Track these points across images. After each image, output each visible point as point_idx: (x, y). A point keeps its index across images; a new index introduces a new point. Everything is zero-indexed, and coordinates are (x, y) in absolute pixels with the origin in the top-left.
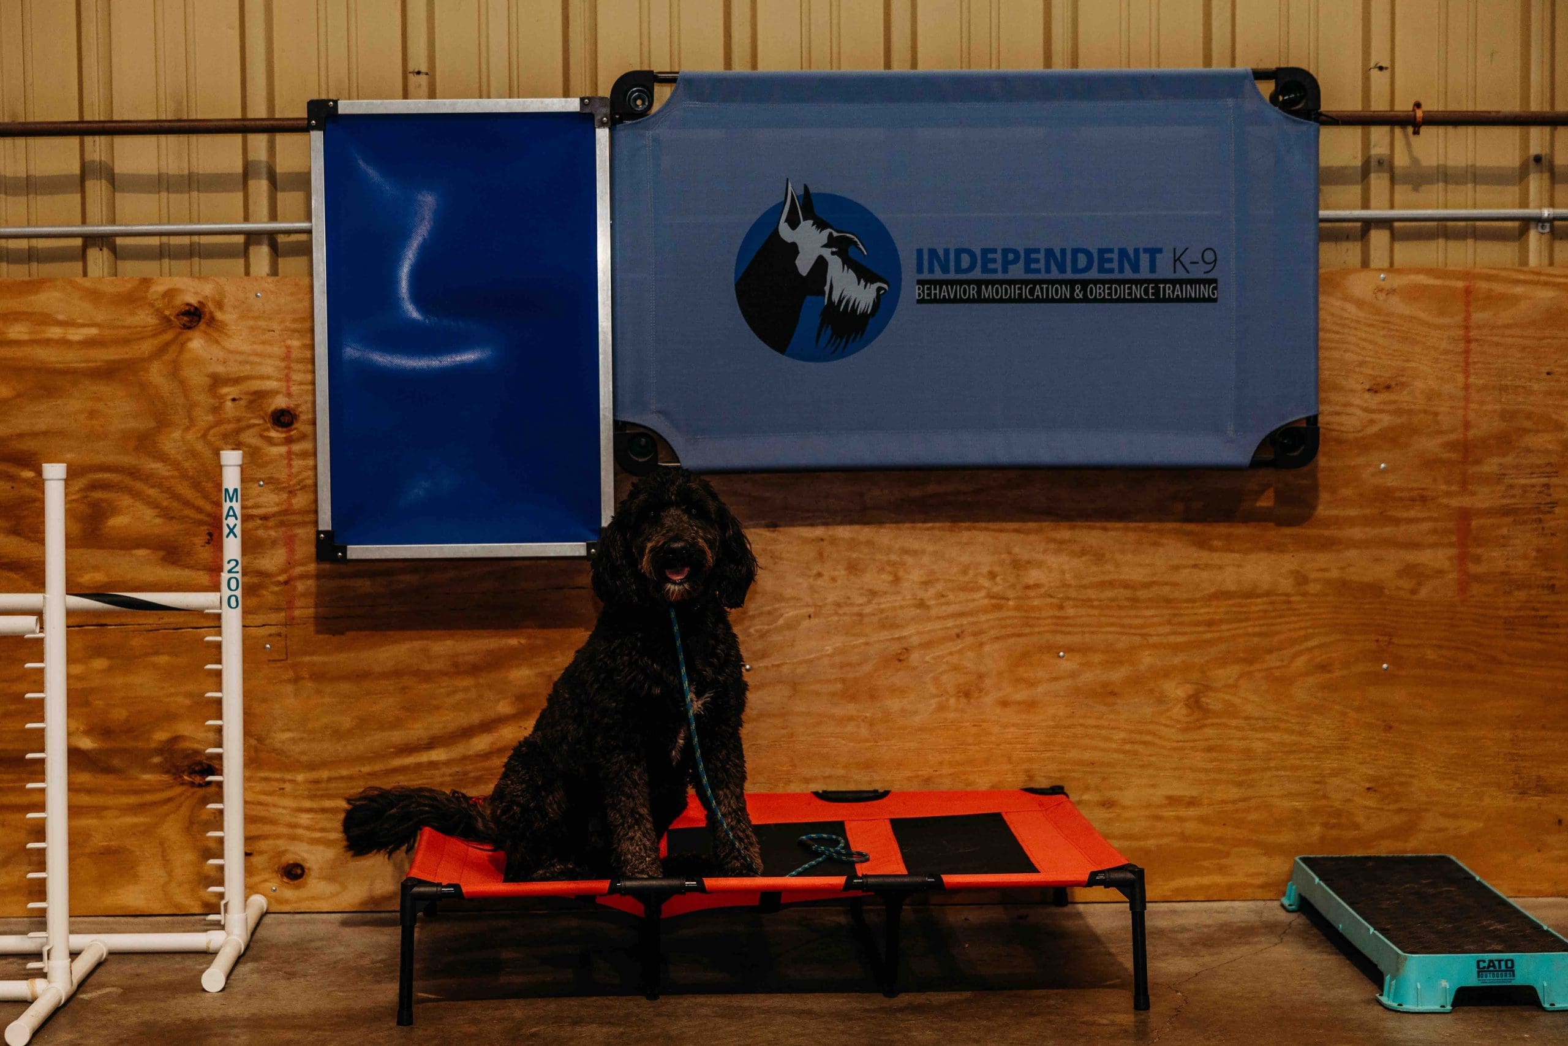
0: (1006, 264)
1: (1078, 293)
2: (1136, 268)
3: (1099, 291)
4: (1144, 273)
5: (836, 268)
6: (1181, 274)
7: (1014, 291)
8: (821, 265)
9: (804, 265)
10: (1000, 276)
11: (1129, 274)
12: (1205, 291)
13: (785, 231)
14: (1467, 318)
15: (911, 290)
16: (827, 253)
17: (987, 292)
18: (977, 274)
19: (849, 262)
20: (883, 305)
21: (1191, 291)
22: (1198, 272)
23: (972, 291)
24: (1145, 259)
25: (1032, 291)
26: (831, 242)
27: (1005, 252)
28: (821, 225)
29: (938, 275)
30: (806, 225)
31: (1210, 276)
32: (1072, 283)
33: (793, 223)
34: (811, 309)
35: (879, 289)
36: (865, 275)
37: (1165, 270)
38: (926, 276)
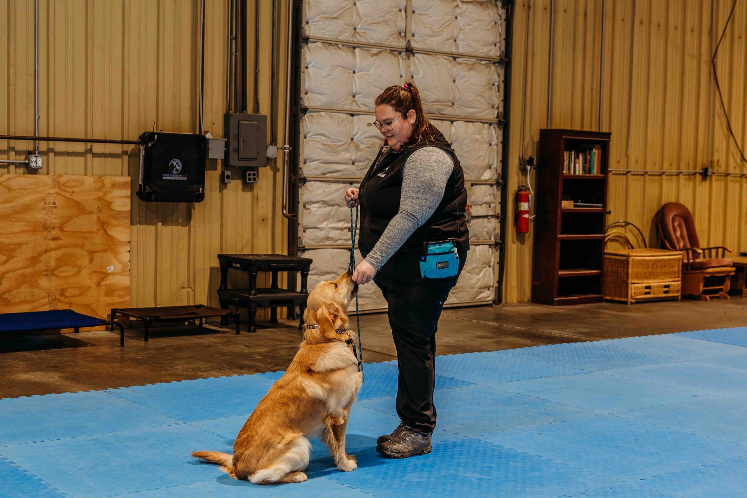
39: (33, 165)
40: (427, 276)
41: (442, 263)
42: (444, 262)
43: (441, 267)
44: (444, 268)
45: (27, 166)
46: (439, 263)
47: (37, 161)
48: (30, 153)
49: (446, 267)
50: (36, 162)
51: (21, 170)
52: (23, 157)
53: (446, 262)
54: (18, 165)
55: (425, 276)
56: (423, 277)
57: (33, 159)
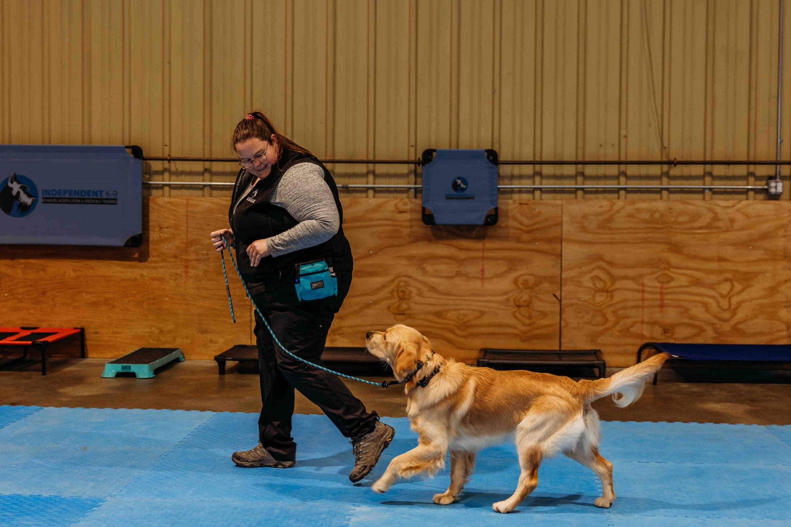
0: (64, 194)
1: (82, 202)
2: (97, 195)
3: (88, 201)
4: (99, 197)
5: (22, 193)
6: (108, 197)
7: (66, 201)
8: (18, 193)
9: (14, 193)
10: (63, 197)
11: (95, 197)
12: (114, 202)
13: (10, 185)
14: (187, 210)
15: (41, 200)
16: (20, 190)
17: (60, 201)
18: (57, 196)
19: (26, 193)
20: (34, 203)
21: (111, 202)
22: (112, 197)
23: (56, 200)
24: (99, 193)
25: (71, 201)
26: (21, 187)
27: (64, 191)
28: (18, 183)
29: (48, 196)
30: (15, 183)
31: (115, 198)
32: (80, 199)
33: (12, 182)
34: (16, 204)
35: (33, 200)
36: (29, 196)
37: (104, 196)
38: (44, 196)
39: (773, 190)
40: (304, 299)
41: (316, 282)
42: (318, 282)
43: (316, 287)
44: (320, 288)
45: (766, 191)
46: (313, 283)
47: (778, 187)
48: (771, 178)
49: (322, 287)
50: (776, 187)
51: (761, 196)
52: (764, 182)
53: (321, 281)
54: (756, 191)
55: (302, 300)
56: (300, 300)
57: (773, 184)
